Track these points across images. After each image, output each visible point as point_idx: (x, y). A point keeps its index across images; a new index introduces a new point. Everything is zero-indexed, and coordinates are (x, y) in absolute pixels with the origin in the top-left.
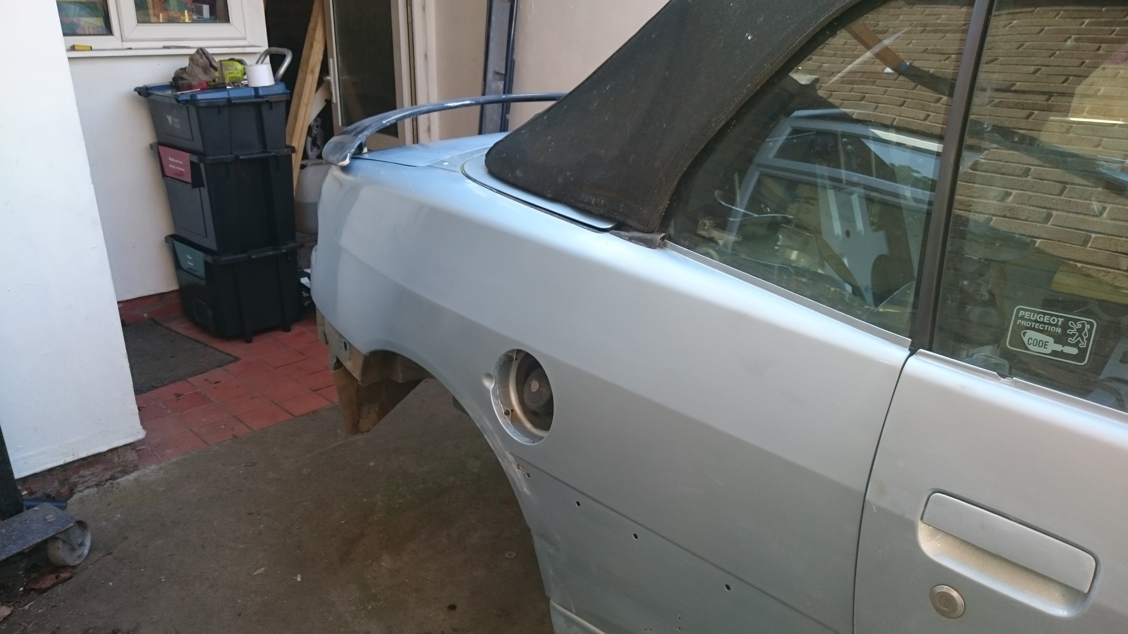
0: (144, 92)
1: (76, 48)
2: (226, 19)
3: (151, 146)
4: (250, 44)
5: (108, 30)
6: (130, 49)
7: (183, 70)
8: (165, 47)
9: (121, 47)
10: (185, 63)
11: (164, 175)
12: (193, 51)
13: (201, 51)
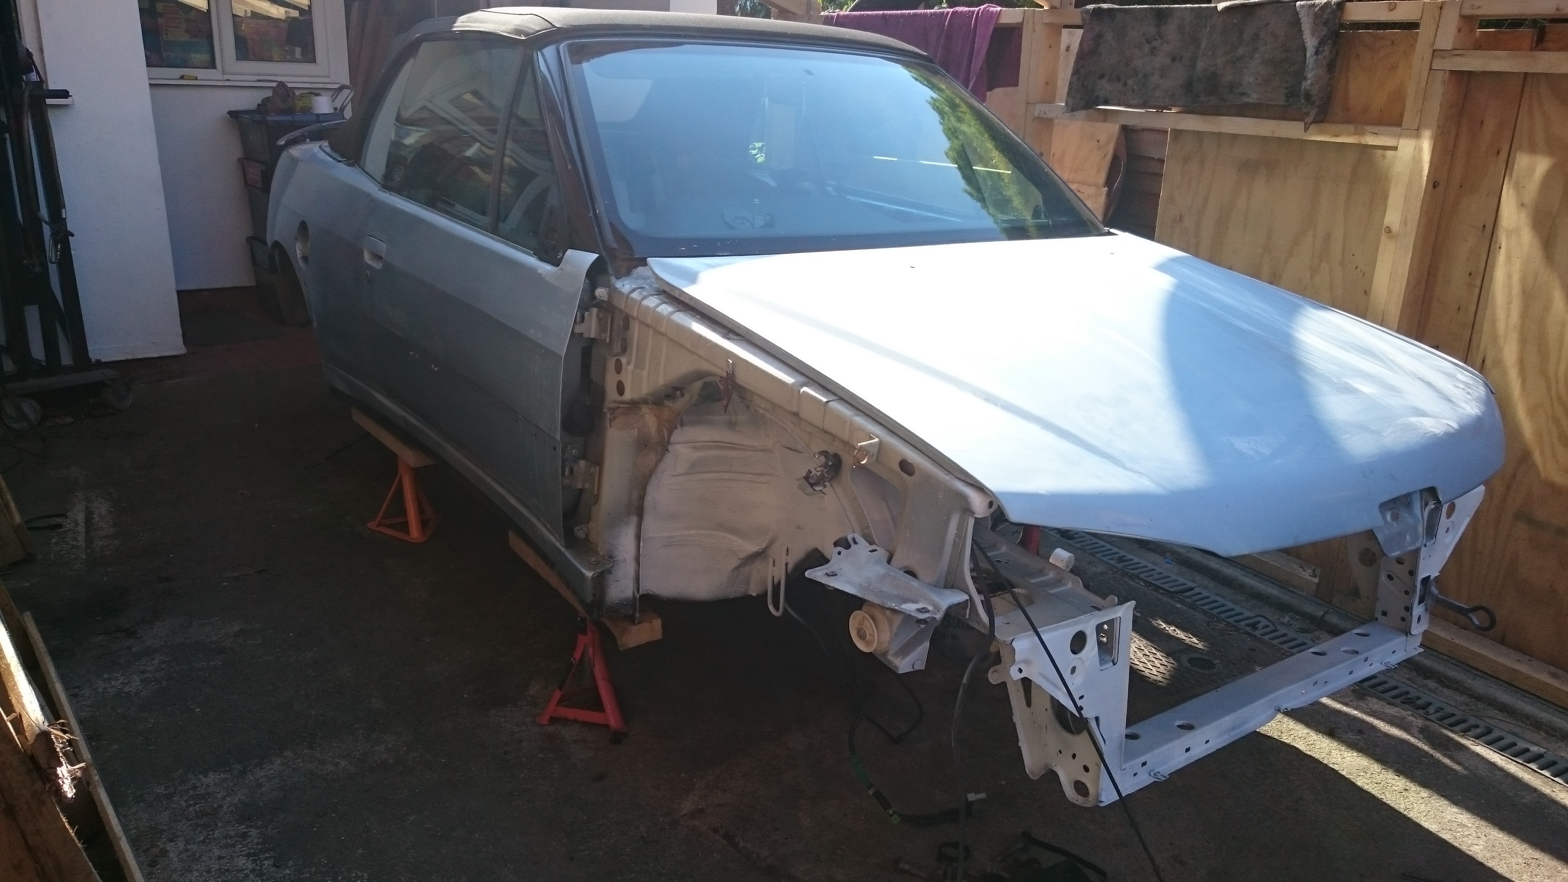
0: (234, 114)
1: (185, 78)
2: (314, 61)
3: (240, 160)
4: (334, 82)
5: (213, 65)
6: (229, 80)
7: (267, 99)
8: (258, 81)
9: (222, 79)
10: (269, 93)
11: (246, 183)
12: (274, 85)
13: (281, 84)
